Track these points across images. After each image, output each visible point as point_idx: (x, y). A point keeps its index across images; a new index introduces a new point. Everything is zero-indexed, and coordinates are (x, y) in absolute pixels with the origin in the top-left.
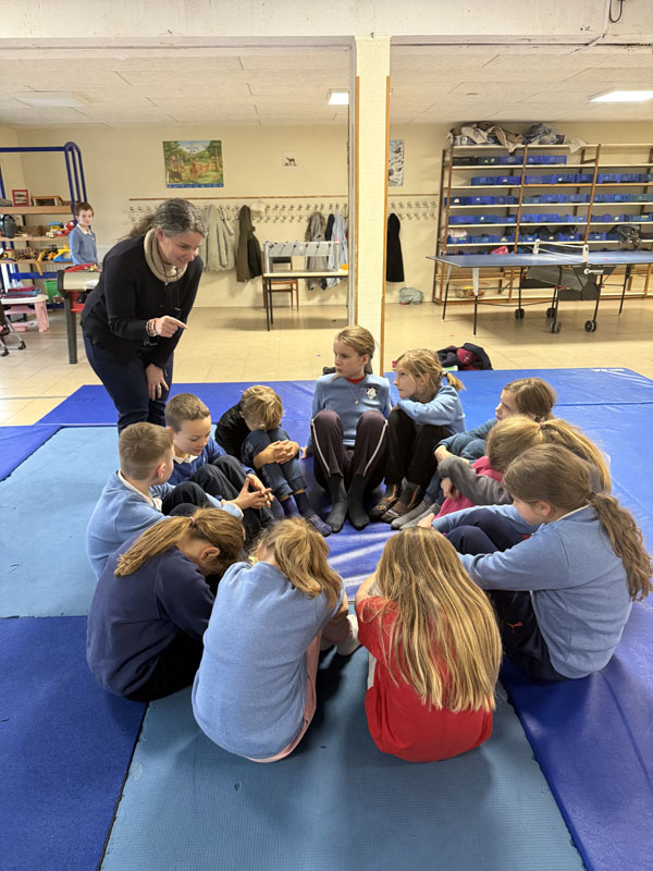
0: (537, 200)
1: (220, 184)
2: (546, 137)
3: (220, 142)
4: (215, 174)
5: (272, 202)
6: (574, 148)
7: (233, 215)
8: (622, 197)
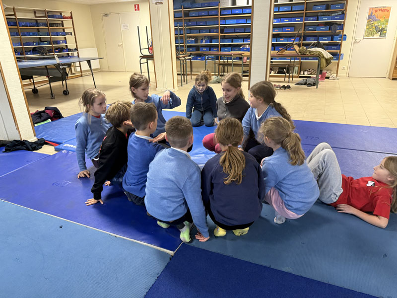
8: (33, 33)
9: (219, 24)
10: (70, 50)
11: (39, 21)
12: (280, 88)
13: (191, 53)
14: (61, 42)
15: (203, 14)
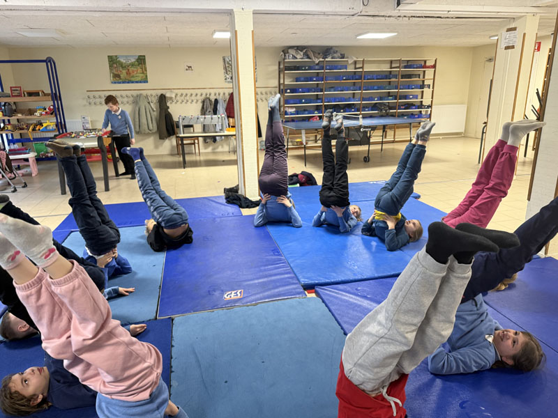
0: (332, 89)
1: (145, 81)
2: (335, 55)
3: (144, 56)
4: (142, 75)
5: (179, 92)
6: (351, 61)
7: (155, 99)
8: (378, 87)
10: (421, 106)
11: (392, 73)
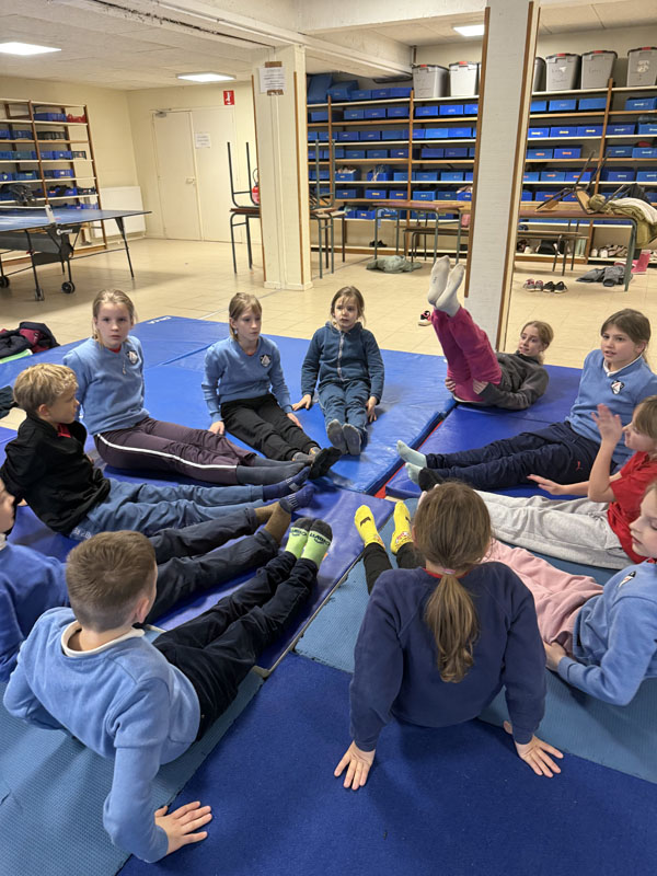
8: (1, 154)
9: (411, 138)
10: (80, 191)
11: (15, 128)
12: (542, 288)
13: (345, 203)
14: (63, 173)
15: (375, 114)
